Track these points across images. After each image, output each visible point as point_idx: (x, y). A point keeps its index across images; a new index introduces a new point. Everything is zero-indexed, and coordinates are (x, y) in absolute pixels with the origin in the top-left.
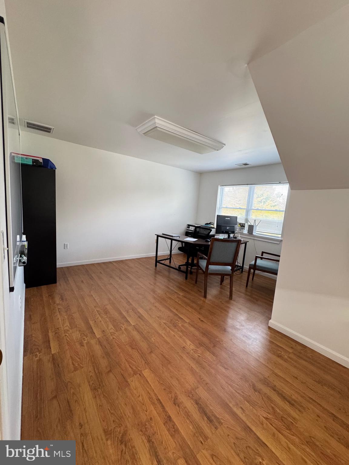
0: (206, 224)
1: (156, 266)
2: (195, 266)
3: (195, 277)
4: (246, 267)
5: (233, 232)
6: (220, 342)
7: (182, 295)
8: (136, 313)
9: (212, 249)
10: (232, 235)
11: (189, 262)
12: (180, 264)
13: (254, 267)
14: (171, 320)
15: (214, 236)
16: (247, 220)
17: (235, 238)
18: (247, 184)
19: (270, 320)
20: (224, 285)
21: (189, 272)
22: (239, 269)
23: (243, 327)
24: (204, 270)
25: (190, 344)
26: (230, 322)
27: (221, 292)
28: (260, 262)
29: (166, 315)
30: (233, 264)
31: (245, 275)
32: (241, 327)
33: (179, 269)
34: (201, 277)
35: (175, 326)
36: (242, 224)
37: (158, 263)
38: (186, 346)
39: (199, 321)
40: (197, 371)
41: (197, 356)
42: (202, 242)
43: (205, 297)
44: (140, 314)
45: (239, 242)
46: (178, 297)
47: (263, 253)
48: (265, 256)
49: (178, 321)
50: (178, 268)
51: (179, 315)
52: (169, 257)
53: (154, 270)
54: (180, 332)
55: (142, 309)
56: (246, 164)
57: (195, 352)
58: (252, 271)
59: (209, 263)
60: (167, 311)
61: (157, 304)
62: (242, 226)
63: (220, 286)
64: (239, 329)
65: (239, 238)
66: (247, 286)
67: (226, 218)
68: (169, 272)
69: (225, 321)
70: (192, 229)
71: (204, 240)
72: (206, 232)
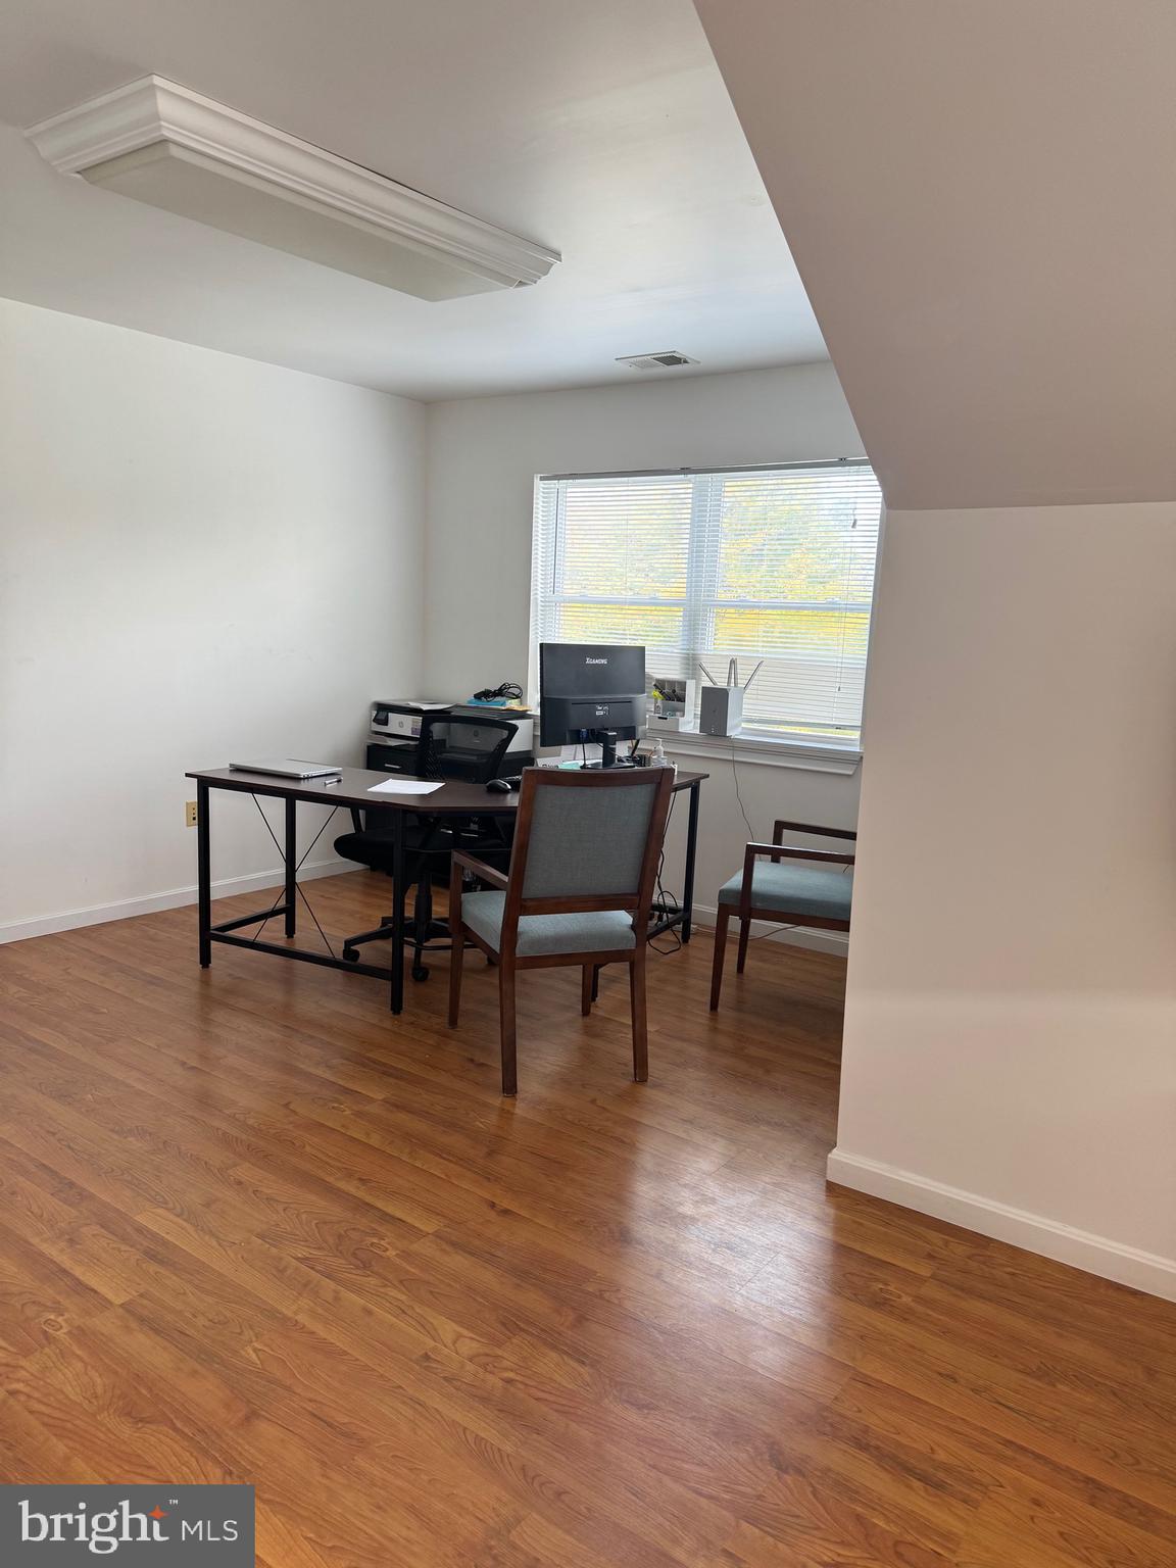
0: (478, 696)
1: (205, 959)
2: (440, 932)
3: (446, 996)
4: (705, 908)
5: (629, 733)
6: (606, 1295)
7: (385, 1101)
8: (124, 1239)
9: (527, 829)
10: (622, 750)
11: (406, 915)
12: (349, 936)
13: (743, 903)
14: (340, 1236)
15: (527, 758)
16: (692, 663)
17: (641, 760)
18: (685, 471)
19: (830, 1151)
20: (601, 1013)
21: (408, 971)
22: (668, 926)
23: (712, 1208)
24: (497, 947)
25: (460, 1336)
26: (645, 1191)
27: (587, 1056)
28: (766, 875)
29: (304, 1216)
30: (637, 899)
31: (702, 951)
32: (704, 1209)
33: (348, 961)
34: (480, 992)
35: (365, 1263)
36: (672, 683)
37: (214, 944)
38: (434, 1349)
39: (492, 1215)
40: (508, 1448)
41: (500, 1384)
42: (469, 797)
43: (510, 1088)
44: (154, 1236)
45: (661, 782)
46: (359, 1114)
47: (780, 826)
48: (792, 840)
49: (375, 1233)
50: (339, 956)
51: (380, 1204)
52: (282, 903)
53: (195, 988)
54: (395, 1287)
55: (160, 1211)
56: (672, 360)
57: (484, 1366)
58: (734, 923)
59: (517, 907)
60: (313, 1197)
61: (245, 1171)
62: (673, 694)
63: (580, 1021)
64: (693, 1220)
65: (659, 761)
66: (714, 1006)
67: (589, 661)
68: (288, 983)
69: (620, 1195)
70: (404, 726)
71: (483, 787)
72: (486, 741)
